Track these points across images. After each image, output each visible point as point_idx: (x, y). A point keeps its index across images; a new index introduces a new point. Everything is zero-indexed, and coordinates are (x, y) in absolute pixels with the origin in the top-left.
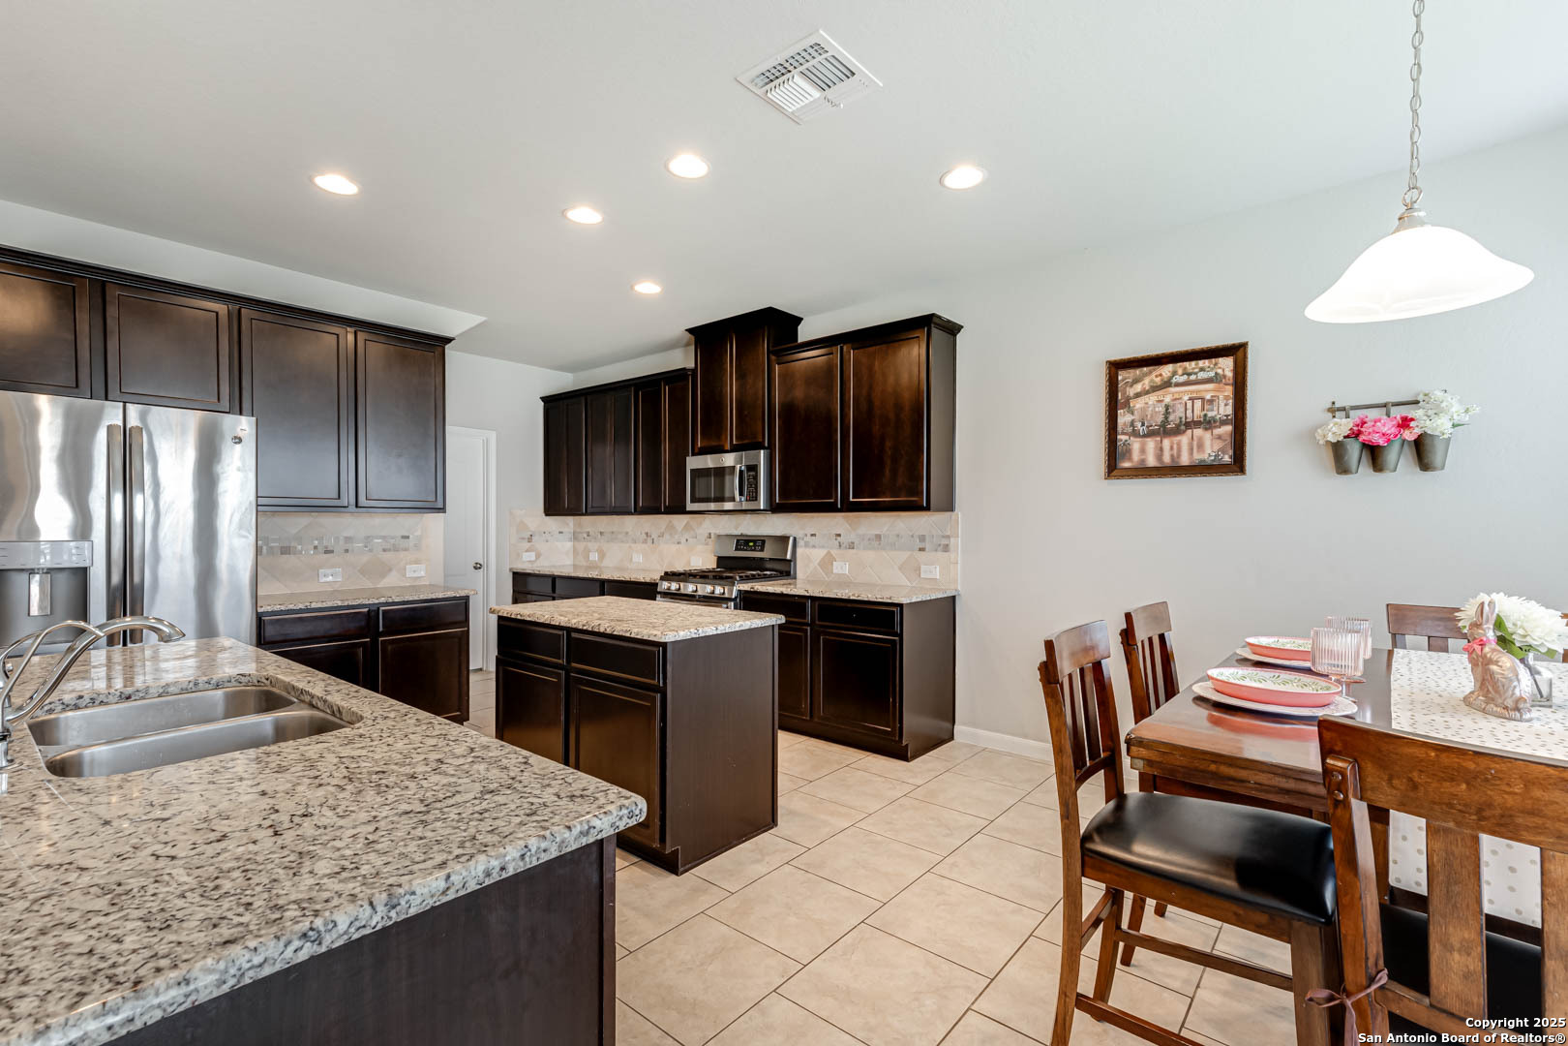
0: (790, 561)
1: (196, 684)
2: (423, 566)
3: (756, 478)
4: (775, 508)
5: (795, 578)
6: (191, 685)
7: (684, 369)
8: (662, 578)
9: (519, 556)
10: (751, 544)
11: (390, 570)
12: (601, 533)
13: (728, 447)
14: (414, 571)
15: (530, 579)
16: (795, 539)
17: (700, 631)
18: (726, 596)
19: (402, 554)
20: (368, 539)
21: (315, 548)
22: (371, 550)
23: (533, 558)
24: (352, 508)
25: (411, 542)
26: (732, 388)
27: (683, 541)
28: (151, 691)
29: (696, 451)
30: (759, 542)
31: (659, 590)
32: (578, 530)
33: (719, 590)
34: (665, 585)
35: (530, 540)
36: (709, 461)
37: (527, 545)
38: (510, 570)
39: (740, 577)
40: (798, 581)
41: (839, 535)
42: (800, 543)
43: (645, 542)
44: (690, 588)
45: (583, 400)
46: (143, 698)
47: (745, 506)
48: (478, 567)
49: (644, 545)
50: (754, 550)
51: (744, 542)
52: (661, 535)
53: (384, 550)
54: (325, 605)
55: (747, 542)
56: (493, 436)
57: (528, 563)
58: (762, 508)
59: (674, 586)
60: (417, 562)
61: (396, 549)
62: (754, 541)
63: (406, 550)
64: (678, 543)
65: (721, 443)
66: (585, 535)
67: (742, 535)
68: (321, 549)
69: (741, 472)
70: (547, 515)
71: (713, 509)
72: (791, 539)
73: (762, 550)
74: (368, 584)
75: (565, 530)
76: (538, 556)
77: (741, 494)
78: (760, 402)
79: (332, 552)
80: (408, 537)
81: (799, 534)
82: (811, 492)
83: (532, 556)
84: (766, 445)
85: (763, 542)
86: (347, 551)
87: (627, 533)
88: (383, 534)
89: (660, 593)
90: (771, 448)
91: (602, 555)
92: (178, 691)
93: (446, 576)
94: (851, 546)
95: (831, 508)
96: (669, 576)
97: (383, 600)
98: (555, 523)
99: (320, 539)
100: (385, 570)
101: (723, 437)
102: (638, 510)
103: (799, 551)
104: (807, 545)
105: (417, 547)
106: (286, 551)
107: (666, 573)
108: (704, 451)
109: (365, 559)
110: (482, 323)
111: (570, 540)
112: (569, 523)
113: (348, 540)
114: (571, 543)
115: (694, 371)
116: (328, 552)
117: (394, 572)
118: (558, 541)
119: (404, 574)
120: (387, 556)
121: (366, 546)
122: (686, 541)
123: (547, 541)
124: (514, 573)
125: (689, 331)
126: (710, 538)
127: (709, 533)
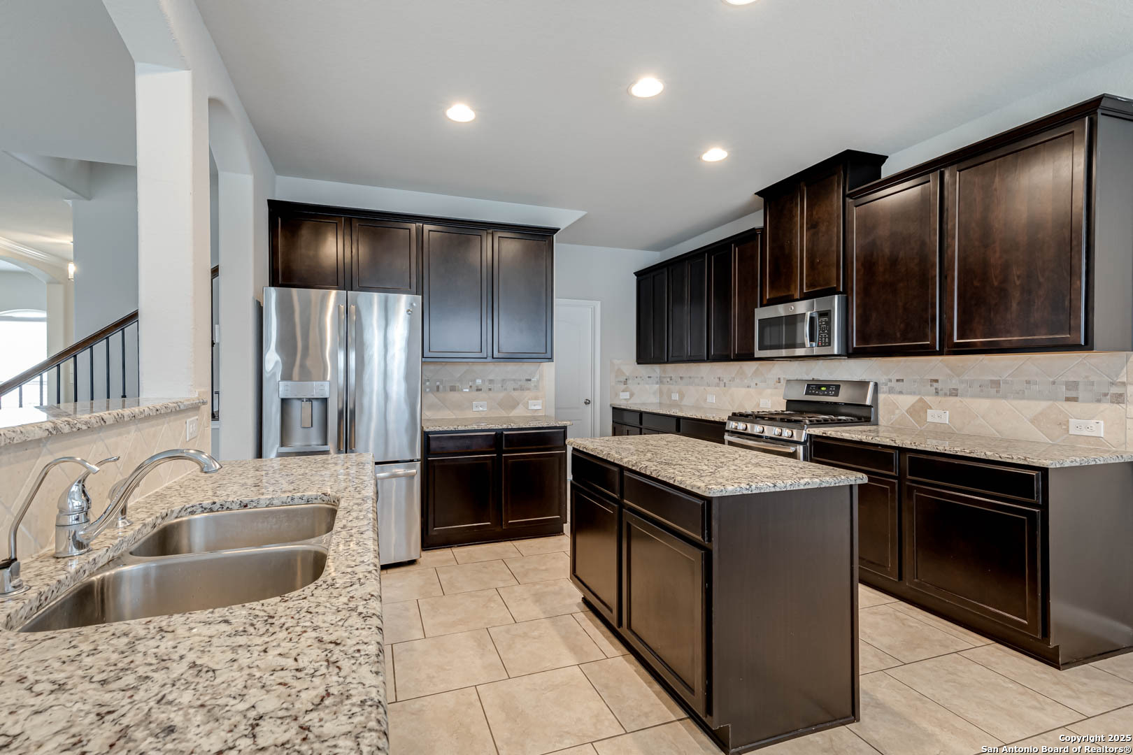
0: (870, 407)
1: (292, 499)
2: (540, 401)
3: (829, 324)
4: (851, 353)
5: (877, 424)
6: (289, 499)
7: (754, 229)
8: (730, 418)
9: (617, 395)
10: (823, 389)
11: (518, 404)
12: (681, 378)
13: (797, 296)
14: (534, 405)
15: (625, 413)
16: (876, 385)
17: (754, 487)
18: (795, 438)
19: (526, 393)
20: (503, 381)
21: (471, 387)
22: (505, 389)
23: (628, 397)
24: (490, 359)
25: (532, 384)
26: (802, 238)
27: (753, 384)
28: (261, 502)
29: (765, 302)
30: (834, 387)
31: (726, 428)
32: (663, 375)
33: (786, 433)
34: (732, 425)
35: (625, 383)
36: (781, 310)
37: (623, 387)
38: (611, 405)
39: (810, 421)
40: (881, 429)
41: (937, 381)
42: (882, 388)
43: (718, 385)
44: (757, 429)
45: (666, 269)
46: (255, 507)
47: (817, 351)
48: (587, 402)
49: (717, 388)
50: (828, 395)
51: (814, 387)
52: (733, 379)
53: (514, 389)
54: (466, 428)
55: (819, 387)
56: (598, 305)
57: (625, 400)
58: (836, 353)
59: (741, 426)
60: (536, 398)
61: (522, 389)
62: (828, 386)
63: (529, 389)
64: (748, 387)
65: (790, 293)
66: (669, 380)
67: (813, 380)
68: (475, 388)
69: (812, 319)
70: (638, 363)
71: (784, 355)
72: (871, 386)
73: (836, 395)
74: (504, 414)
75: (653, 375)
76: (632, 395)
77: (812, 339)
78: (834, 248)
79: (480, 390)
80: (530, 380)
81: (882, 379)
82: (898, 335)
83: (626, 395)
84: (841, 290)
85: (838, 387)
86: (490, 389)
87: (702, 378)
88: (514, 378)
89: (728, 431)
90: (846, 292)
91: (682, 396)
92: (280, 504)
93: (557, 408)
94: (954, 393)
95: (928, 351)
96: (736, 417)
97: (505, 426)
98: (645, 370)
99: (475, 381)
100: (515, 405)
101: (793, 287)
102: (710, 358)
103: (881, 397)
104: (891, 391)
105: (536, 387)
106: (453, 389)
107: (734, 414)
108: (774, 302)
109: (501, 395)
110: (584, 216)
111: (657, 383)
112: (656, 370)
113: (491, 381)
114: (658, 385)
115: (763, 230)
116: (479, 390)
117: (521, 406)
118: (647, 384)
119: (527, 408)
120: (515, 394)
121: (502, 386)
122: (756, 384)
123: (639, 384)
124: (614, 408)
125: (759, 194)
126: (779, 382)
127: (779, 379)
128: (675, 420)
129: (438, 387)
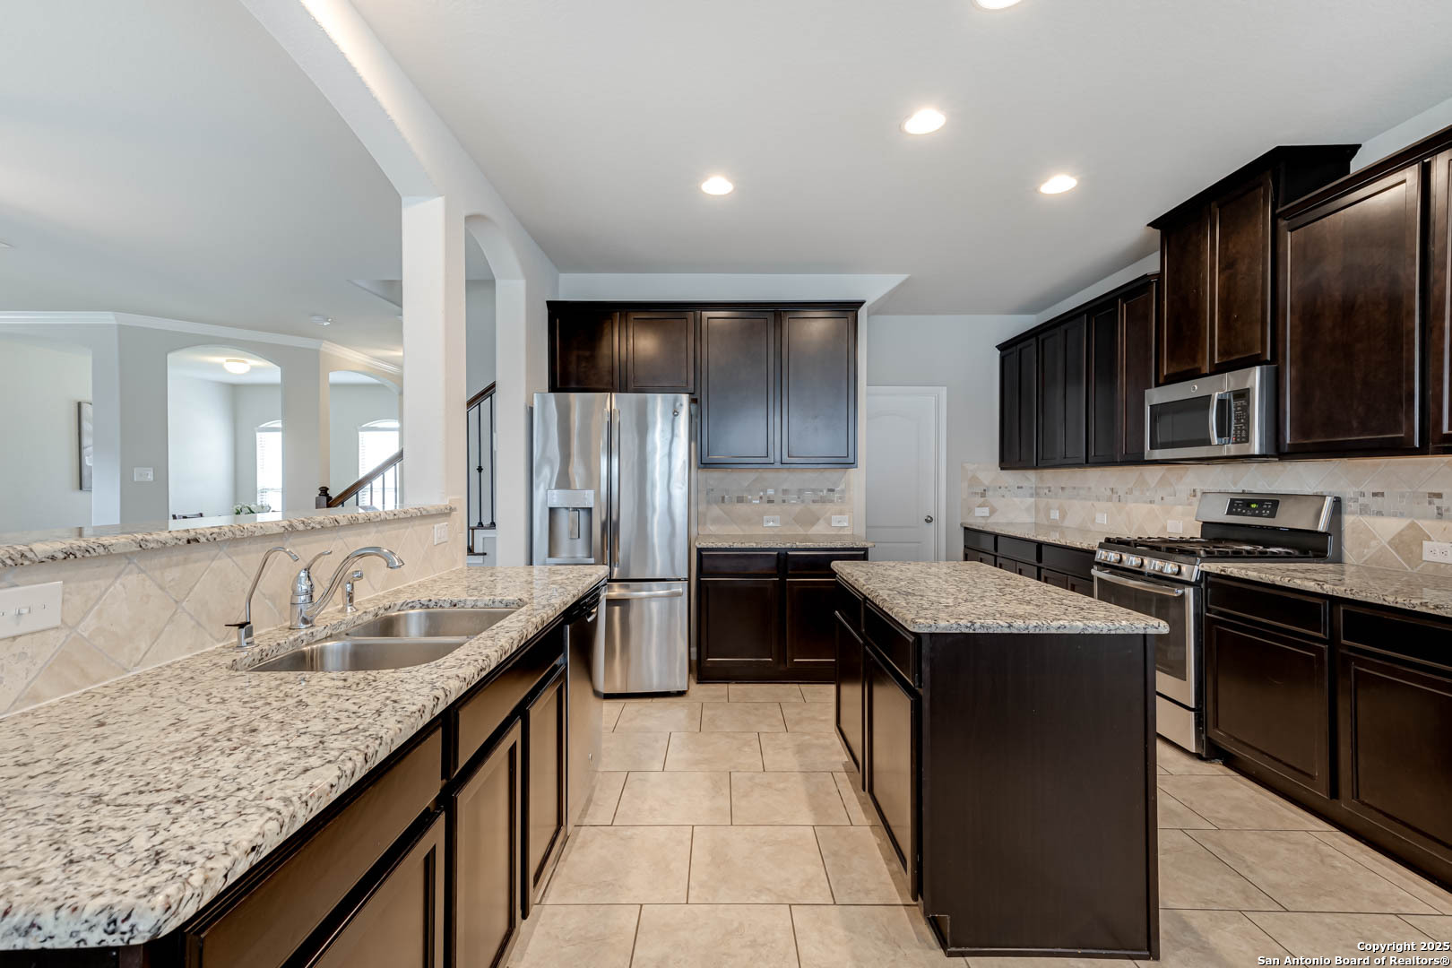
0: (1325, 535)
1: (493, 602)
2: (847, 516)
3: (1246, 409)
4: (1278, 451)
5: (1338, 559)
6: (491, 602)
7: (1146, 276)
8: (1101, 546)
9: (970, 510)
10: (1254, 506)
11: (818, 519)
12: (1063, 488)
13: (1206, 369)
14: (839, 522)
15: (982, 536)
16: (1338, 502)
18: (1185, 577)
19: (829, 506)
20: (800, 491)
21: (761, 498)
22: (803, 502)
23: (988, 515)
24: (778, 465)
25: (836, 495)
26: (1212, 283)
27: (1158, 499)
28: (468, 603)
29: (1161, 380)
30: (1270, 504)
31: (1096, 560)
32: (1040, 485)
33: (1169, 568)
34: (1102, 555)
35: (983, 494)
37: (980, 500)
38: (961, 525)
40: (1349, 570)
41: (1437, 496)
42: (1349, 506)
43: (1110, 499)
44: (1132, 561)
45: (1034, 339)
46: (463, 607)
47: (1232, 449)
48: (929, 520)
49: (1110, 504)
50: (1260, 515)
51: (1240, 504)
52: (1130, 492)
53: (814, 501)
54: (743, 546)
55: (1247, 503)
56: (943, 391)
57: (980, 518)
58: (1256, 450)
59: (1113, 556)
60: (841, 513)
61: (823, 501)
62: (1260, 503)
63: (832, 501)
64: (1151, 502)
65: (1197, 365)
66: (1047, 491)
67: (1243, 492)
68: (765, 499)
69: (1221, 402)
70: (1002, 469)
72: (1328, 502)
73: (1272, 515)
74: (800, 531)
75: (1025, 484)
76: (993, 511)
77: (1220, 435)
78: (1259, 296)
79: (773, 502)
80: (833, 490)
81: (1347, 491)
82: (1355, 424)
83: (985, 511)
84: (1269, 358)
85: (1275, 504)
86: (784, 501)
87: (1090, 488)
88: (813, 487)
89: (1098, 564)
90: (1274, 365)
91: (1063, 515)
92: (482, 606)
93: (867, 527)
95: (1398, 448)
96: (1110, 543)
97: (788, 545)
98: (1011, 477)
99: (765, 491)
100: (814, 520)
101: (1200, 357)
102: (1090, 461)
103: (1348, 520)
104: (1364, 510)
105: (841, 499)
106: (740, 500)
107: (1108, 540)
108: (1172, 379)
109: (797, 509)
110: (907, 280)
111: (1032, 496)
112: (1030, 478)
113: (785, 492)
114: (1033, 500)
115: (1160, 276)
116: (770, 501)
117: (821, 521)
118: (1016, 496)
119: (830, 524)
120: (815, 507)
121: (799, 498)
122: (1162, 498)
123: (1003, 496)
124: (966, 528)
125: (1153, 224)
126: (1195, 496)
127: (1194, 491)
128: (1034, 547)
129: (723, 498)
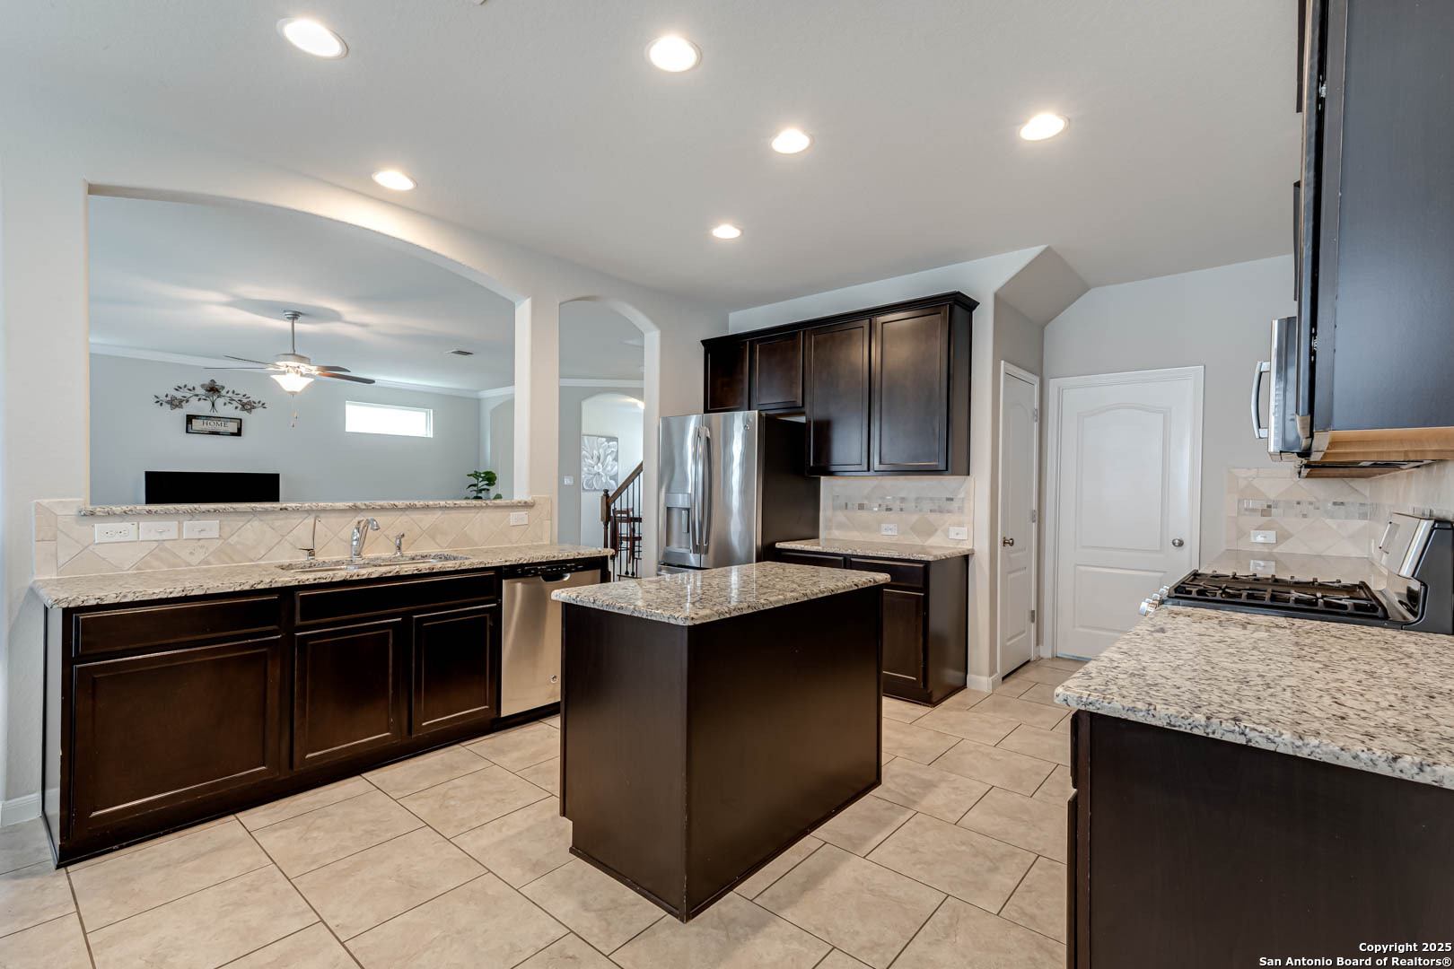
2: (966, 529)
11: (936, 530)
14: (957, 534)
19: (947, 516)
20: (918, 499)
21: (880, 505)
22: (921, 510)
23: (1275, 542)
25: (955, 505)
37: (1260, 520)
53: (931, 511)
60: (960, 525)
61: (941, 511)
63: (949, 511)
68: (885, 507)
74: (917, 541)
79: (891, 509)
80: (952, 499)
86: (901, 510)
88: (931, 495)
99: (883, 498)
100: (932, 531)
105: (961, 510)
106: (861, 507)
109: (915, 518)
113: (903, 500)
116: (889, 509)
117: (939, 532)
118: (1332, 517)
119: (948, 536)
120: (933, 517)
121: (916, 507)
123: (1305, 516)
129: (846, 505)
